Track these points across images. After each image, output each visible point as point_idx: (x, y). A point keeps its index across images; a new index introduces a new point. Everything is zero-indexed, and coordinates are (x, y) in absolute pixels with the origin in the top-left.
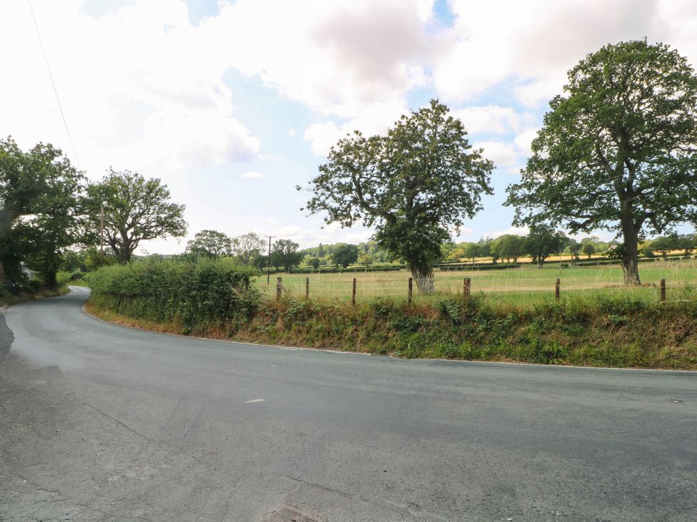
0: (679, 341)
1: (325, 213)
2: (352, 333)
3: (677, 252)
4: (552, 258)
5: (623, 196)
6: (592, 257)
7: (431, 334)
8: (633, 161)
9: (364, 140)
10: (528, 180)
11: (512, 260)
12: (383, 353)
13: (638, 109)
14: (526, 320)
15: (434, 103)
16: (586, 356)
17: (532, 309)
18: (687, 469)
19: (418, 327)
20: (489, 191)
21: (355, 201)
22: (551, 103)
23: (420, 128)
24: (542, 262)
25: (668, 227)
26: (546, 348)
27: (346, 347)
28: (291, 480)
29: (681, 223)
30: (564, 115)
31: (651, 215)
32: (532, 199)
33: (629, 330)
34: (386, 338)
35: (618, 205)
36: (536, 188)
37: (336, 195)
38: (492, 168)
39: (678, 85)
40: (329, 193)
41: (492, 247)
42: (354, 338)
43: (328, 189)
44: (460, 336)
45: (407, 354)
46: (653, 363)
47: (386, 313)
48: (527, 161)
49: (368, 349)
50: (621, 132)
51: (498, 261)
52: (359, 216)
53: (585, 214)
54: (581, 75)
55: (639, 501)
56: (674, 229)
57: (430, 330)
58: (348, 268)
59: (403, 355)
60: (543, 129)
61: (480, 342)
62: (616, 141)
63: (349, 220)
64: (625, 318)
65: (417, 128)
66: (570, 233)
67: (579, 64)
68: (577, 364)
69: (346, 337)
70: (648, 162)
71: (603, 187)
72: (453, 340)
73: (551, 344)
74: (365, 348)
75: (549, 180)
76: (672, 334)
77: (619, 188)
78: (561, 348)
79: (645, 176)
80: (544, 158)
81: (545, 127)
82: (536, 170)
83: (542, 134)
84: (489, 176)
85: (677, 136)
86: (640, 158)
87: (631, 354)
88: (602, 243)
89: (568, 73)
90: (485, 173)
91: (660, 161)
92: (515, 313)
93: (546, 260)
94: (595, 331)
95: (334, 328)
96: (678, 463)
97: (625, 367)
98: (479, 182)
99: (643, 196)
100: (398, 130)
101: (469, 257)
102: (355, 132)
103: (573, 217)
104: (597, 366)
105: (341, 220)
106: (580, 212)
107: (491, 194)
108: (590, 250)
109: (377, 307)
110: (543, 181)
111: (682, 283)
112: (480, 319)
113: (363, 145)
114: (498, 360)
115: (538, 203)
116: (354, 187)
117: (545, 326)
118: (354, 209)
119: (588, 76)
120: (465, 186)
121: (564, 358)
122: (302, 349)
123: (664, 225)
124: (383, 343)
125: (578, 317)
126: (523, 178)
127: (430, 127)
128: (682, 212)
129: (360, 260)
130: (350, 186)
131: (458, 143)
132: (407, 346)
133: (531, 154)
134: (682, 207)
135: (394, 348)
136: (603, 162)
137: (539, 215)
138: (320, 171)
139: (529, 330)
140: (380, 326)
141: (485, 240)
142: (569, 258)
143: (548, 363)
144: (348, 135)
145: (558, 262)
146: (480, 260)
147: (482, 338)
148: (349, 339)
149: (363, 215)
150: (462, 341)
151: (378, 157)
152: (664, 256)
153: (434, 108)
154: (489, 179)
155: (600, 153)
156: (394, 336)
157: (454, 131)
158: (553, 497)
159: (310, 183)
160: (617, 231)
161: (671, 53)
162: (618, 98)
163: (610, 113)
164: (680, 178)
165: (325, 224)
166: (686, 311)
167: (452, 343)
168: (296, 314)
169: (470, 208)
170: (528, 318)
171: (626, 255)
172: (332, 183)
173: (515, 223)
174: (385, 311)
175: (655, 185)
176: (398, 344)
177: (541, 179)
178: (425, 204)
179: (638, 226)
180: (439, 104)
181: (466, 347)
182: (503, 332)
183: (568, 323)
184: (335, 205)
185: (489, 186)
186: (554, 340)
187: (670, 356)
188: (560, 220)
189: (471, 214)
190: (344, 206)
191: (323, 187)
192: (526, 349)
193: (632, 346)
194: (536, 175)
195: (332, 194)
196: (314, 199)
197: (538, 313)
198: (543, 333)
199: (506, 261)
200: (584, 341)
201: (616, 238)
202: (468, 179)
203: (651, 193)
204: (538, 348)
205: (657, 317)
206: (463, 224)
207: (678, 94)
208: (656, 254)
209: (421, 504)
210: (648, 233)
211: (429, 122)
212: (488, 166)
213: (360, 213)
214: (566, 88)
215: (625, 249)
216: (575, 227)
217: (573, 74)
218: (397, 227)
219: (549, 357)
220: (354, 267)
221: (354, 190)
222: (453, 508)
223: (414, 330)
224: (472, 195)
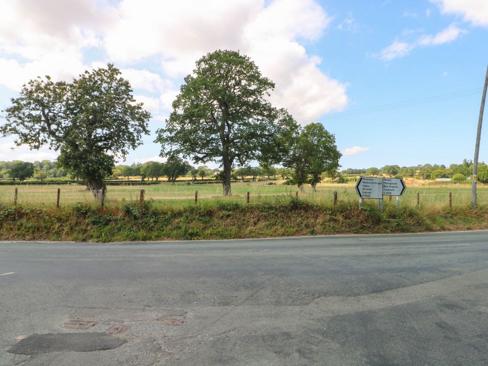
0: (255, 224)
1: (16, 137)
2: (58, 228)
3: (249, 177)
4: (180, 178)
5: (224, 143)
6: (204, 178)
7: (119, 226)
8: (230, 122)
9: (52, 84)
10: (170, 127)
11: (155, 179)
12: (84, 240)
13: (234, 92)
14: (178, 215)
15: (110, 66)
16: (211, 234)
17: (182, 209)
18: (263, 275)
19: (109, 222)
20: (147, 132)
21: (43, 129)
22: (185, 79)
23: (99, 82)
24: (174, 181)
25: (246, 162)
26: (190, 231)
27: (53, 238)
28: (67, 308)
29: (253, 160)
30: (194, 88)
31: (238, 155)
32: (172, 140)
33: (232, 219)
34: (86, 231)
35: (221, 148)
36: (175, 133)
37: (26, 123)
38: (150, 117)
39: (254, 82)
40: (21, 121)
41: (141, 169)
42: (60, 231)
43: (20, 118)
44: (138, 227)
45: (102, 240)
46: (243, 236)
47: (86, 213)
48: (170, 115)
49: (72, 238)
50: (224, 104)
51: (146, 179)
52: (45, 141)
53: (203, 152)
54: (203, 65)
55: (246, 288)
56: (249, 164)
57: (117, 224)
58: (25, 181)
59: (100, 241)
60: (180, 95)
61: (151, 229)
62: (221, 109)
63: (37, 144)
64: (231, 213)
65: (96, 81)
66: (194, 163)
67: (202, 58)
68: (207, 239)
69: (54, 231)
70: (238, 124)
71: (213, 136)
72: (134, 229)
73: (193, 228)
74: (69, 238)
75: (183, 129)
76: (252, 220)
77: (222, 137)
78: (198, 230)
79: (236, 132)
80: (180, 114)
81: (181, 93)
82: (175, 121)
83: (179, 98)
84: (148, 122)
85: (252, 110)
86: (234, 121)
87: (233, 232)
88: (210, 170)
89: (196, 62)
90: (145, 120)
91: (244, 124)
92: (172, 211)
93: (177, 179)
94: (216, 220)
95: (43, 225)
96: (260, 273)
97: (231, 239)
98: (140, 125)
99: (234, 143)
100: (81, 81)
101: (125, 176)
102: (46, 76)
103: (196, 153)
104: (217, 239)
105: (30, 143)
106: (200, 150)
107: (148, 134)
108: (203, 174)
109: (78, 209)
110: (179, 128)
111: (257, 195)
112: (151, 215)
113: (51, 87)
114: (163, 239)
115: (175, 142)
116: (43, 118)
117: (189, 218)
118: (43, 136)
119: (207, 66)
120: (129, 127)
121: (200, 236)
122: (14, 242)
123: (245, 161)
124: (83, 234)
125: (207, 213)
126: (167, 125)
127: (106, 82)
128: (254, 155)
129: (35, 175)
130: (40, 117)
131: (126, 96)
132: (102, 235)
133: (172, 110)
134: (254, 152)
135: (92, 236)
136: (214, 121)
137: (176, 150)
138: (13, 103)
139: (181, 221)
140: (80, 223)
141: (136, 164)
142: (191, 178)
143: (191, 239)
144: (39, 77)
145: (184, 181)
146: (133, 178)
147: (152, 227)
148: (55, 232)
149: (49, 141)
150: (139, 230)
151: (65, 98)
152: (243, 179)
153: (110, 69)
154: (147, 124)
155: (213, 115)
156: (92, 228)
157: (123, 88)
158: (212, 292)
159: (2, 111)
160: (220, 164)
161: (251, 62)
162: (223, 83)
163: (219, 92)
164: (253, 135)
165: (15, 145)
166: (258, 208)
167: (133, 231)
168: (7, 216)
169: (133, 142)
170: (180, 214)
171: (225, 178)
172: (24, 114)
173: (161, 155)
174: (84, 211)
175: (240, 138)
176: (95, 234)
177: (178, 127)
178: (101, 137)
179: (231, 161)
180: (113, 68)
181: (142, 233)
182: (166, 223)
183: (202, 216)
184: (26, 131)
185: (147, 128)
186: (195, 226)
187: (251, 232)
188: (189, 154)
189: (134, 147)
190: (34, 133)
191: (15, 116)
192: (179, 232)
193: (234, 227)
194: (175, 124)
195: (23, 123)
196: (7, 125)
197: (185, 211)
198: (188, 223)
199: (151, 179)
200: (210, 226)
201: (220, 167)
202: (132, 122)
203: (238, 142)
204: (186, 231)
205: (245, 212)
206: (128, 153)
207: (253, 87)
208: (238, 178)
209: (150, 304)
210: (236, 165)
211: (105, 78)
212: (147, 115)
213: (47, 139)
214: (194, 71)
215: (224, 174)
216: (197, 159)
217: (199, 63)
218: (80, 152)
219: (192, 236)
220: (30, 180)
221: (43, 121)
222: (167, 303)
223: (107, 224)
224: (135, 134)
